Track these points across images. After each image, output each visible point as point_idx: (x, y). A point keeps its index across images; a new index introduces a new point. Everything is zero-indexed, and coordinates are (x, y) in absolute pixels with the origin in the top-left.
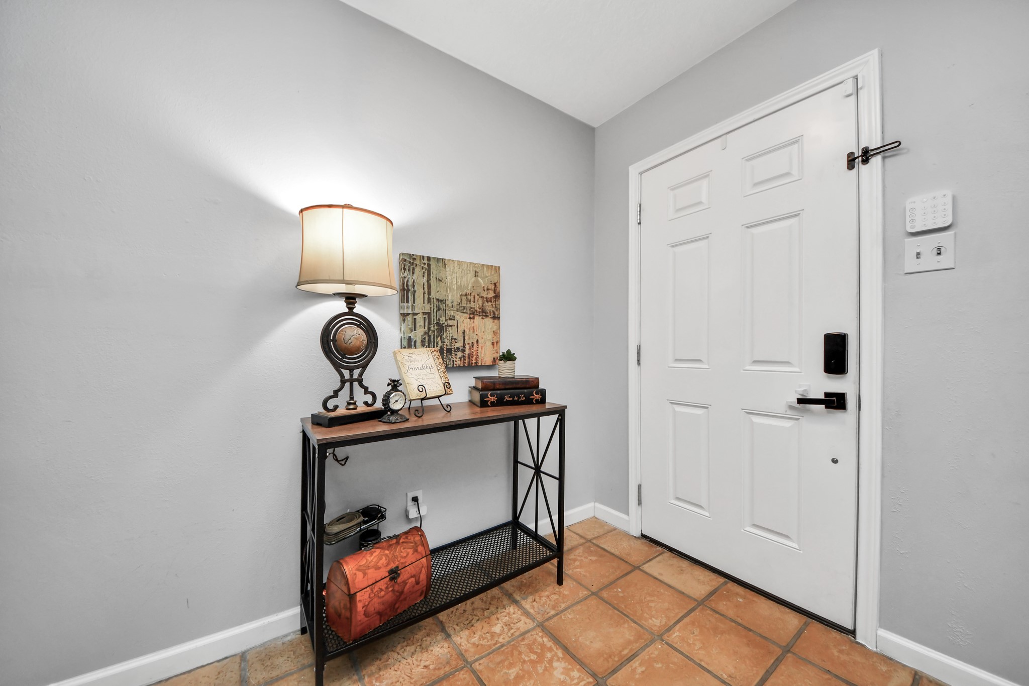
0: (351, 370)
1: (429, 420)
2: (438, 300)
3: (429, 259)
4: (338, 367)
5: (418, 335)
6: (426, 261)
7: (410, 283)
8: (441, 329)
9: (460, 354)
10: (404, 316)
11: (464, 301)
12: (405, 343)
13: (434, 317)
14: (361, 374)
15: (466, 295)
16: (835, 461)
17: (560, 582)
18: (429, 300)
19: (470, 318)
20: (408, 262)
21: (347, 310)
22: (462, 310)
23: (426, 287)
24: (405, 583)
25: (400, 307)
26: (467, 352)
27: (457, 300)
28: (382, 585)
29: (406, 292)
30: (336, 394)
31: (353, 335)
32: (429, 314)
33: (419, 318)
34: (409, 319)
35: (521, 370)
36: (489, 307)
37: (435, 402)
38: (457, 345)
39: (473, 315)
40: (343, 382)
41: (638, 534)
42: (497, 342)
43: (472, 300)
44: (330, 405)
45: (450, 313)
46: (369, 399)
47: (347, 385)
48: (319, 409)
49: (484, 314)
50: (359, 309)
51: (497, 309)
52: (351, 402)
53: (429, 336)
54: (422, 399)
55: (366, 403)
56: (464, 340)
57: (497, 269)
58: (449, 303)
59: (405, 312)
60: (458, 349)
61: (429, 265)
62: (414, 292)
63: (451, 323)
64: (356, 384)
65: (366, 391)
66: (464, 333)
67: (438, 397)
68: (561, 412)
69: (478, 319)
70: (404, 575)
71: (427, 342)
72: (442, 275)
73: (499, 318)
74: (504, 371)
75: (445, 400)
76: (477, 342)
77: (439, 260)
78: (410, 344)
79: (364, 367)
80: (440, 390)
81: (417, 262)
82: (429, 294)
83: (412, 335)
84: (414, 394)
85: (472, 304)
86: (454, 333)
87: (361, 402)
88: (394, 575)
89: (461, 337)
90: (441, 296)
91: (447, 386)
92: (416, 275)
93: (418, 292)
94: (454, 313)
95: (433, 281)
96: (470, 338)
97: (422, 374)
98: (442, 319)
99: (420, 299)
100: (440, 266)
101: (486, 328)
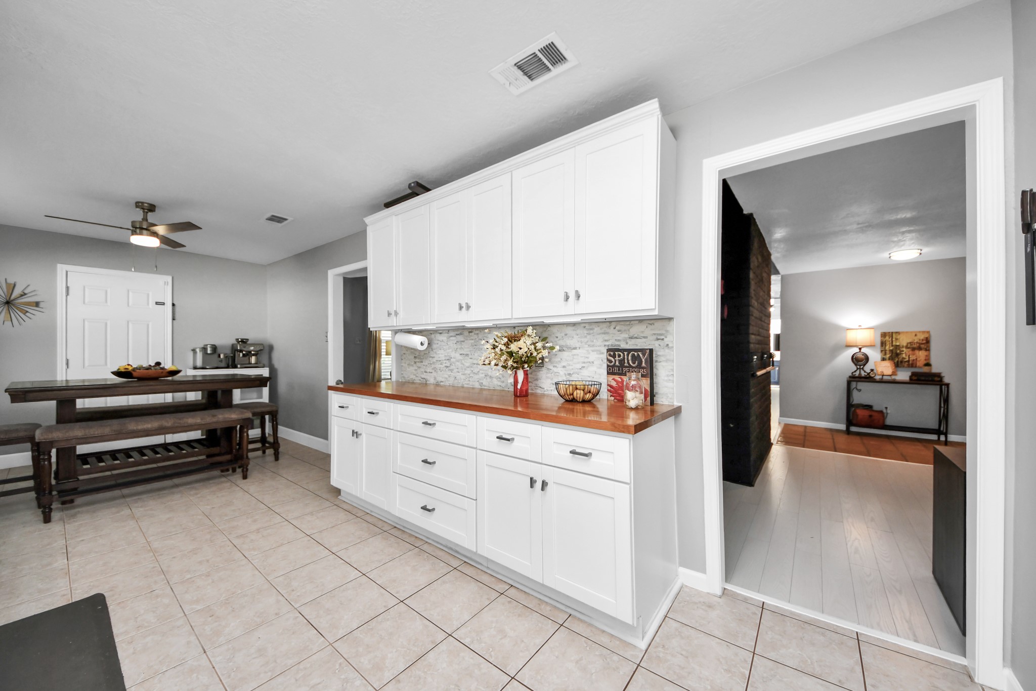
0: (860, 366)
1: (884, 381)
2: (896, 345)
3: (892, 333)
4: (856, 365)
5: (888, 356)
7: (884, 341)
8: (897, 355)
9: (907, 363)
10: (882, 351)
11: (909, 345)
13: (894, 351)
14: (863, 367)
15: (910, 343)
18: (892, 346)
19: (912, 351)
20: (884, 335)
21: (859, 351)
22: (907, 347)
23: (891, 341)
24: (874, 420)
25: (881, 349)
26: (911, 362)
27: (905, 344)
28: (868, 416)
29: (883, 344)
30: (855, 371)
31: (861, 358)
32: (892, 350)
33: (888, 352)
34: (884, 352)
35: (935, 370)
36: (922, 346)
37: (889, 377)
38: (905, 360)
39: (914, 349)
40: (857, 369)
42: (928, 359)
43: (913, 344)
44: (854, 374)
45: (902, 349)
46: (866, 374)
48: (851, 375)
49: (920, 349)
50: (863, 350)
51: (929, 347)
52: (860, 374)
53: (892, 357)
54: (883, 375)
56: (909, 358)
57: (928, 332)
58: (901, 346)
60: (906, 361)
61: (892, 335)
62: (886, 344)
63: (902, 352)
64: (861, 370)
65: (865, 372)
66: (909, 356)
68: (949, 385)
69: (917, 352)
70: (874, 417)
71: (891, 359)
72: (898, 337)
73: (929, 350)
74: (925, 370)
75: (893, 377)
76: (916, 359)
77: (896, 333)
78: (883, 359)
79: (864, 365)
80: (891, 374)
81: (887, 334)
82: (892, 343)
83: (884, 357)
84: (879, 374)
85: (913, 346)
86: (904, 356)
87: (863, 374)
88: (871, 416)
89: (907, 357)
90: (898, 344)
91: (894, 373)
92: (887, 338)
93: (888, 343)
94: (904, 349)
95: (894, 339)
96: (912, 358)
97: (885, 368)
98: (898, 351)
99: (889, 345)
100: (897, 334)
101: (921, 355)
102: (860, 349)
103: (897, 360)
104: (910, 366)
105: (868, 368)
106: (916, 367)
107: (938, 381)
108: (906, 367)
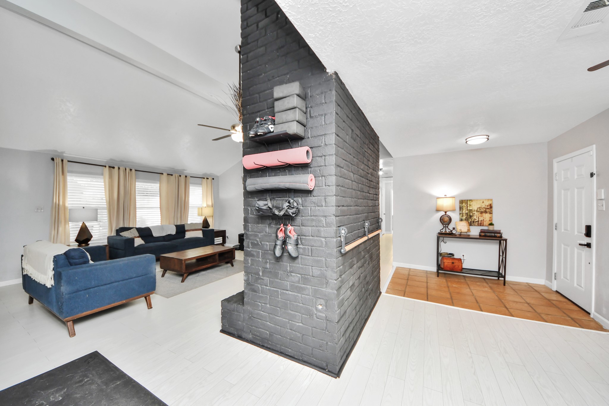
0: (446, 225)
1: (462, 236)
2: (470, 210)
4: (443, 224)
5: (464, 217)
6: (466, 201)
7: (462, 206)
8: (471, 217)
9: (477, 223)
10: (460, 214)
11: (479, 209)
12: (460, 220)
13: (469, 214)
14: (448, 226)
16: (589, 263)
17: (504, 285)
18: (467, 210)
19: (481, 214)
20: (462, 202)
21: (445, 214)
22: (477, 211)
23: (466, 207)
24: (455, 266)
25: (460, 212)
26: (480, 222)
27: (476, 209)
28: (450, 263)
29: (461, 208)
30: (442, 229)
31: (446, 219)
32: (467, 213)
33: (464, 214)
34: (461, 214)
35: (496, 228)
36: (487, 210)
37: (465, 234)
38: (476, 221)
41: (555, 290)
42: (491, 220)
43: (481, 209)
44: (441, 231)
45: (474, 213)
46: (450, 231)
47: (445, 228)
48: (439, 231)
49: (486, 212)
50: (447, 213)
51: (492, 211)
52: (446, 231)
53: (467, 218)
54: (461, 232)
55: (449, 231)
56: (479, 219)
57: (491, 200)
58: (473, 210)
59: (460, 213)
60: (476, 222)
61: (467, 202)
62: (463, 208)
63: (474, 215)
64: (447, 228)
65: (449, 229)
66: (479, 217)
67: (466, 232)
68: (506, 240)
69: (484, 214)
70: (455, 264)
71: (467, 220)
72: (471, 204)
73: (492, 213)
74: (491, 228)
75: (468, 234)
76: (483, 220)
78: (461, 220)
79: (449, 224)
80: (466, 231)
81: (464, 201)
82: (467, 208)
83: (462, 218)
84: (459, 231)
85: (481, 210)
86: (475, 217)
87: (448, 231)
88: (453, 263)
89: (477, 219)
90: (471, 209)
91: (469, 230)
92: (464, 204)
93: (464, 208)
94: (475, 212)
95: (468, 205)
96: (481, 219)
97: (462, 227)
98: (471, 214)
99: (465, 209)
100: (471, 201)
101: (487, 216)
102: (446, 212)
103: (470, 220)
104: (479, 224)
105: (451, 227)
106: (483, 226)
107: (499, 237)
108: (477, 226)
